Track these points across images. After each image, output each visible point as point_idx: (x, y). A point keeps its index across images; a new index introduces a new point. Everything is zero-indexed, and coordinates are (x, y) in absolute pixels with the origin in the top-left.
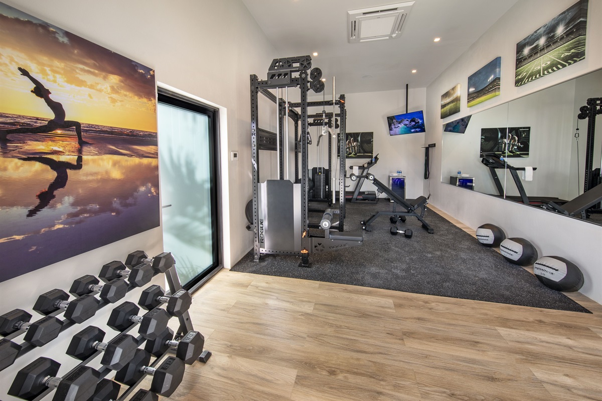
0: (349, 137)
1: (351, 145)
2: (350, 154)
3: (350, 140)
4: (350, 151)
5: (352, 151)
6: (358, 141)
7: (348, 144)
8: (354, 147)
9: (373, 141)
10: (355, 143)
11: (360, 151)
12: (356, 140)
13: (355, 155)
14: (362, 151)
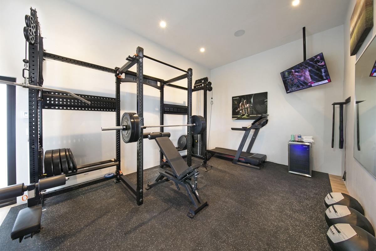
0: (242, 99)
1: (244, 107)
2: (243, 115)
3: (243, 102)
4: (243, 112)
5: (245, 113)
6: (250, 102)
7: (241, 106)
8: (247, 108)
9: (267, 101)
10: (248, 105)
11: (252, 112)
12: (248, 102)
13: (247, 116)
14: (254, 112)
